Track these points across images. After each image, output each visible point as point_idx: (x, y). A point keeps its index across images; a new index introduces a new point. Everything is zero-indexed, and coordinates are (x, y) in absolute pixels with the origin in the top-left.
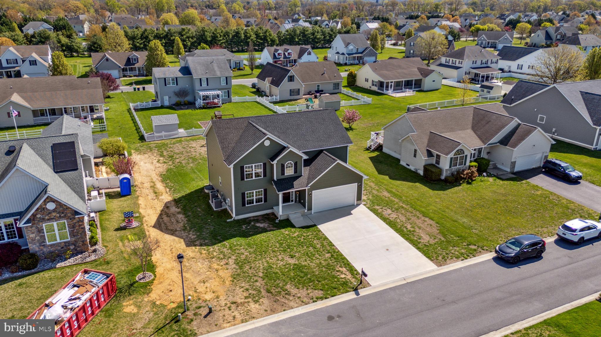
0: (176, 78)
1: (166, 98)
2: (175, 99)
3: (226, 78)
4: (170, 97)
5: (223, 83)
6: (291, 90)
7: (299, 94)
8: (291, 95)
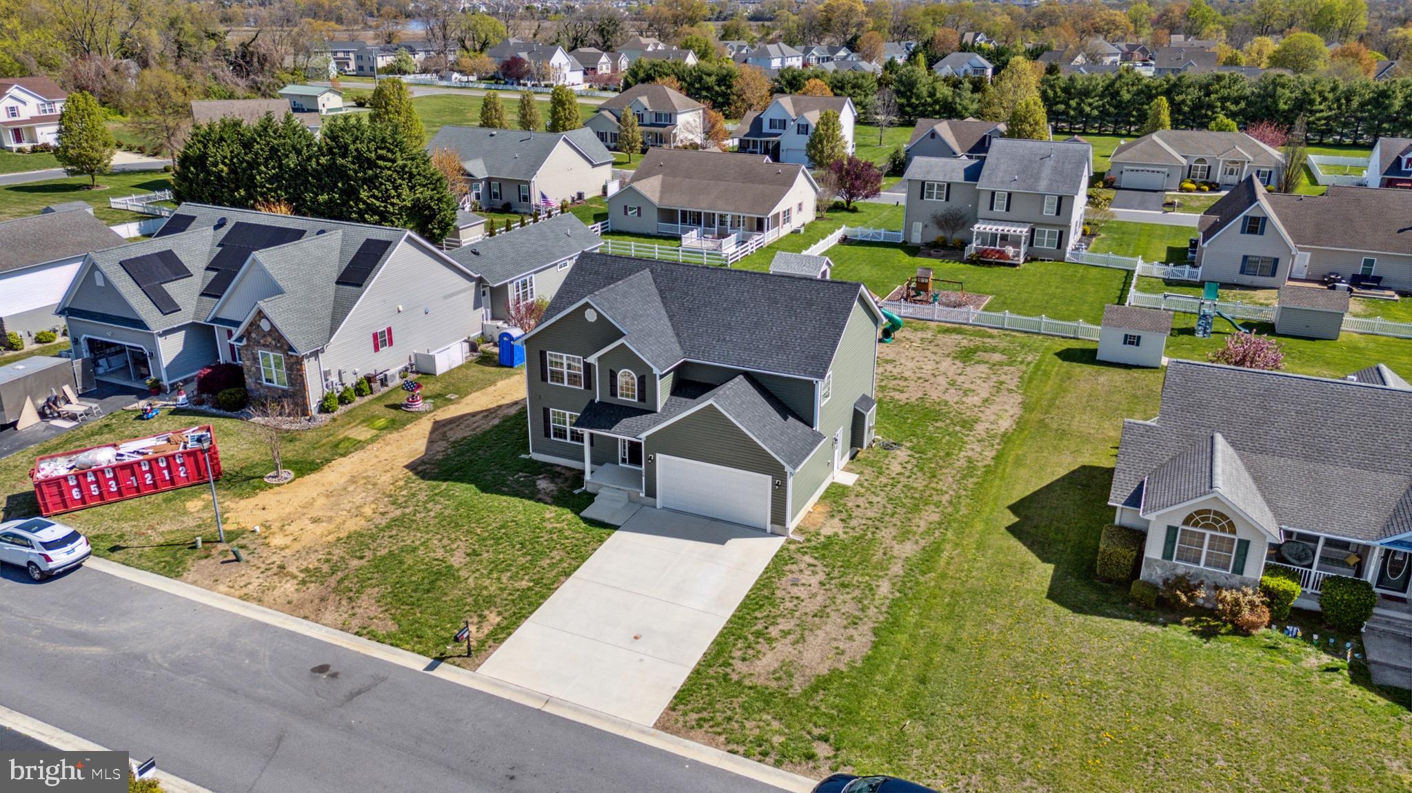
0: (949, 185)
1: (918, 227)
2: (935, 234)
3: (1060, 198)
4: (925, 226)
5: (1049, 211)
6: (1245, 258)
7: (1273, 274)
8: (1242, 272)
